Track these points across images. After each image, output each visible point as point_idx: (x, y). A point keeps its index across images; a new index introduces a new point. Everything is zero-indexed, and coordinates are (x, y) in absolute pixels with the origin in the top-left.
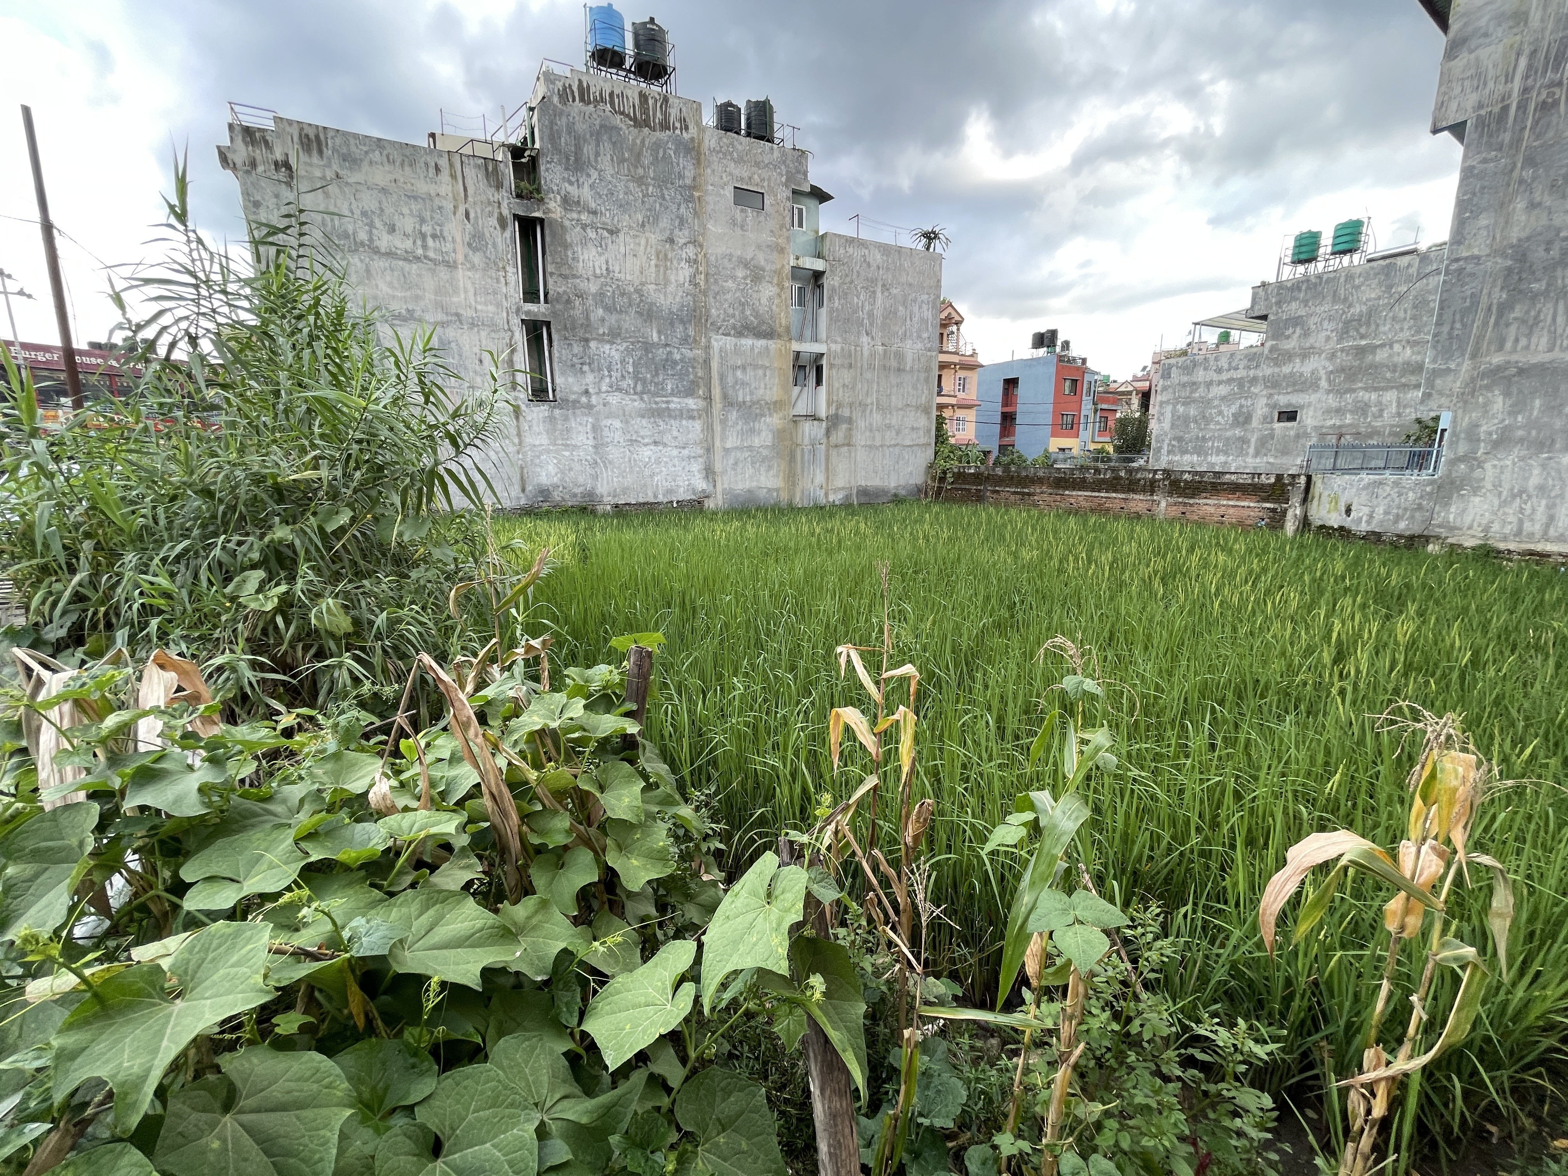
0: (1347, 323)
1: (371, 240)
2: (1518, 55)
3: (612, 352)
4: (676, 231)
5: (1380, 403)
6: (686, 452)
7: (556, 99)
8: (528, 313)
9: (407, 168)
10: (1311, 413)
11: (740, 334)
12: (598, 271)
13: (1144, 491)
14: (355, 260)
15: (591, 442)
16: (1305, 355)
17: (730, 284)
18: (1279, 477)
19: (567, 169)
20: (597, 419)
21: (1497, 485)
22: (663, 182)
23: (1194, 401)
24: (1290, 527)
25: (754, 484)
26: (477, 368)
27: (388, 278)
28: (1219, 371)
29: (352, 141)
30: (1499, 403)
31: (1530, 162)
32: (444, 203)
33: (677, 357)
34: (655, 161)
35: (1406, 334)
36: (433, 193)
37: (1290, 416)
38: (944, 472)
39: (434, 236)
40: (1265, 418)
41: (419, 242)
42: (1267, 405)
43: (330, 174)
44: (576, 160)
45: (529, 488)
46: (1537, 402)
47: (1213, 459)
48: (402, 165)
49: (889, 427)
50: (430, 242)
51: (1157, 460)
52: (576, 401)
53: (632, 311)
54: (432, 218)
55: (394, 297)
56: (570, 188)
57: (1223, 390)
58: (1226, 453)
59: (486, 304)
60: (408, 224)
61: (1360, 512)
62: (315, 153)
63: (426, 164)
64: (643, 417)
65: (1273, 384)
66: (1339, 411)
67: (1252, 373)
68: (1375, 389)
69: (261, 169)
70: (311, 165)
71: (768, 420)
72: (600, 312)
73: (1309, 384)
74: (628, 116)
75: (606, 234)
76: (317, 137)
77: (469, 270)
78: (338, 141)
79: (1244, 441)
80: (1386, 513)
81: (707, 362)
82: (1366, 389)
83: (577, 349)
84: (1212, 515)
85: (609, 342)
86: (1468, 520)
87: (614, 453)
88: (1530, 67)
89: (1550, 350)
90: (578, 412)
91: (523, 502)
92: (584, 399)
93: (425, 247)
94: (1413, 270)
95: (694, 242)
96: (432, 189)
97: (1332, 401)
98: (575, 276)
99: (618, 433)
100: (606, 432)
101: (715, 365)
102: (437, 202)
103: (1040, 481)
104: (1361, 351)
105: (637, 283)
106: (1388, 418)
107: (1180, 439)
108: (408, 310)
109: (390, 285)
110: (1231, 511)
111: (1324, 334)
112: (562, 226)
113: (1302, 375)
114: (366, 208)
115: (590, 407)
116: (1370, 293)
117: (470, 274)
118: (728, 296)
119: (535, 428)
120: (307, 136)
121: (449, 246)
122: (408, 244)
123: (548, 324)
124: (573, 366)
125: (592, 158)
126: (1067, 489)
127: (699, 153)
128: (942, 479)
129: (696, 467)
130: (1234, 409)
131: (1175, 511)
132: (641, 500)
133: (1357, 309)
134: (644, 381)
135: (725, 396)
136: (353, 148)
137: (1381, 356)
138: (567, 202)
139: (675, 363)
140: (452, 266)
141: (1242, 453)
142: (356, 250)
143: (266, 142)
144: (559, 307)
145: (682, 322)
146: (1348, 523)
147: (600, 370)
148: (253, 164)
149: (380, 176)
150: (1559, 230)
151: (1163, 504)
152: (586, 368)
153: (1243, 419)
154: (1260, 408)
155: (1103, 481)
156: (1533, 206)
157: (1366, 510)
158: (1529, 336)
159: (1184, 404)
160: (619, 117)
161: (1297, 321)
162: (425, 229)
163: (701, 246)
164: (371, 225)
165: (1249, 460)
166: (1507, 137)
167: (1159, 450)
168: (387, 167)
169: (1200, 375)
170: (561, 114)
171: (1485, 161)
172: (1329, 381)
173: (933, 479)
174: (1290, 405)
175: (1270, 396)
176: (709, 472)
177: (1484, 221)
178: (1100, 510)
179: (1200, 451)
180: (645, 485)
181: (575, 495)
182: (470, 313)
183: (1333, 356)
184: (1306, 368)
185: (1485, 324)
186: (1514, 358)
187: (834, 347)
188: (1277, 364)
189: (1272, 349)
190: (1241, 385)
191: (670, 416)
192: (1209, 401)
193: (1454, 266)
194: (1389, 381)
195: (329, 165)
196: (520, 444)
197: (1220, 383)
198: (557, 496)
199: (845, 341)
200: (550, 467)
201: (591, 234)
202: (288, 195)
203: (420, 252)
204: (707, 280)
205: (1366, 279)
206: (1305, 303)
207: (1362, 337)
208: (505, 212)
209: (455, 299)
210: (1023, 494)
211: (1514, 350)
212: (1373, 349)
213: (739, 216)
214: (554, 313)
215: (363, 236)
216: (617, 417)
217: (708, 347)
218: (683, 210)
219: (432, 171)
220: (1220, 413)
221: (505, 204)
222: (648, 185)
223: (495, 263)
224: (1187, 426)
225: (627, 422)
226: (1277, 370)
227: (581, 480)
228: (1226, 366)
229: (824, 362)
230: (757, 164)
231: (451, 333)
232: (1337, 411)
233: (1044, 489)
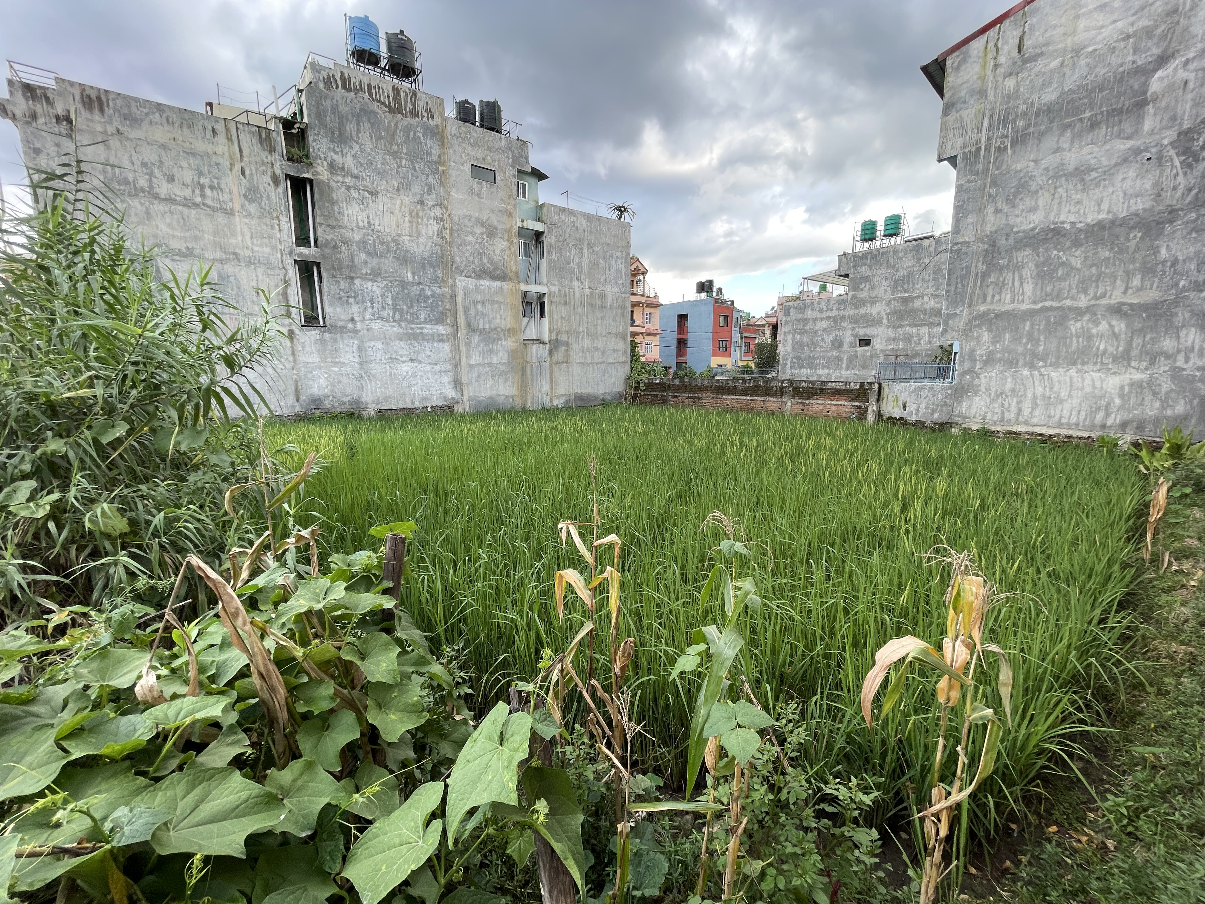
0: (896, 281)
1: (151, 187)
2: (983, 117)
3: (375, 288)
4: (426, 196)
5: (918, 335)
6: (438, 368)
7: (321, 85)
8: (299, 255)
9: (186, 130)
10: (879, 341)
11: (479, 277)
12: (361, 224)
13: (776, 395)
14: (135, 203)
15: (357, 360)
16: (873, 301)
17: (470, 238)
19: (332, 141)
20: (362, 342)
21: (988, 389)
22: (414, 157)
23: (806, 332)
24: (871, 418)
25: (494, 392)
26: (255, 298)
27: (168, 220)
28: (821, 311)
29: (133, 104)
30: (986, 336)
31: (994, 184)
32: (221, 161)
33: (429, 293)
34: (407, 140)
35: (930, 290)
36: (210, 152)
37: (866, 342)
38: (638, 383)
39: (212, 187)
40: (851, 343)
41: (197, 192)
42: (852, 335)
43: (110, 129)
44: (340, 134)
45: (303, 398)
46: (1007, 336)
47: (820, 372)
48: (181, 126)
49: (596, 349)
50: (208, 192)
51: (784, 373)
52: (342, 327)
53: (391, 256)
54: (210, 172)
55: (174, 236)
56: (335, 157)
57: (824, 324)
58: (828, 368)
59: (261, 246)
60: (188, 176)
61: (911, 407)
62: (96, 110)
63: (204, 128)
64: (401, 339)
65: (855, 321)
66: (895, 340)
67: (841, 313)
68: (916, 326)
69: (41, 121)
70: (92, 121)
71: (504, 343)
72: (363, 256)
73: (875, 322)
74: (383, 103)
75: (367, 194)
76: (99, 98)
77: (245, 217)
78: (119, 102)
79: (839, 359)
80: (926, 408)
81: (453, 298)
82: (910, 325)
83: (343, 285)
84: (821, 411)
85: (371, 280)
86: (973, 412)
87: (377, 368)
88: (990, 124)
89: (1012, 302)
90: (345, 335)
91: (298, 409)
92: (350, 326)
93: (203, 195)
94: (932, 249)
95: (440, 205)
96: (210, 149)
97: (891, 333)
98: (340, 227)
99: (381, 352)
100: (370, 352)
101: (460, 299)
102: (214, 159)
103: (705, 389)
104: (905, 300)
105: (394, 234)
106: (924, 345)
107: (798, 358)
108: (187, 248)
109: (170, 225)
110: (833, 408)
111: (883, 288)
112: (329, 187)
113: (871, 315)
114: (146, 160)
115: (355, 331)
116: (908, 262)
117: (246, 220)
118: (469, 248)
119: (308, 349)
120: (89, 97)
121: (226, 197)
122: (187, 193)
123: (318, 265)
124: (340, 298)
125: (354, 134)
126: (724, 394)
127: (443, 137)
128: (637, 388)
129: (446, 379)
130: (831, 337)
131: (797, 409)
132: (401, 406)
133: (902, 273)
134: (401, 312)
135: (469, 325)
136: (134, 110)
137: (917, 304)
138: (332, 167)
139: (427, 298)
140: (229, 213)
141: (838, 368)
142: (136, 195)
143: (47, 99)
144: (327, 251)
145: (432, 265)
146: (905, 415)
147: (363, 302)
148: (34, 116)
149: (160, 134)
150: (1012, 227)
151: (789, 404)
152: (351, 300)
153: (837, 344)
154: (848, 338)
155: (748, 388)
156: (997, 211)
157: (915, 406)
158: (1000, 293)
159: (799, 334)
160: (376, 104)
161: (866, 279)
162: (202, 181)
163: (446, 208)
164: (151, 174)
165: (843, 372)
166: (980, 167)
167: (785, 365)
168: (167, 128)
169: (809, 314)
170: (326, 97)
171: (969, 181)
172: (888, 320)
173: (631, 387)
174: (865, 335)
175: (853, 329)
176: (457, 383)
177: (970, 219)
178: (747, 409)
179: (811, 366)
180: (404, 394)
181: (344, 403)
182: (247, 253)
183: (889, 303)
184: (875, 310)
185: (975, 285)
186: (992, 307)
187: (553, 289)
188: (856, 308)
189: (853, 297)
190: (835, 321)
191: (423, 339)
192: (816, 332)
193: (955, 248)
194: (922, 320)
195: (110, 122)
196: (295, 361)
197: (822, 319)
198: (327, 404)
199: (561, 284)
200: (322, 381)
201: (354, 194)
202: (68, 146)
203: (198, 199)
204: (451, 235)
205: (906, 253)
206: (871, 267)
207: (906, 291)
208: (278, 172)
209: (233, 241)
210: (695, 398)
211: (992, 302)
212: (913, 299)
213: (475, 186)
214: (323, 256)
215: (143, 183)
216: (378, 339)
217: (454, 286)
218: (430, 179)
219: (209, 133)
220: (823, 340)
221: (277, 165)
222: (401, 159)
223: (270, 213)
224: (802, 349)
225: (387, 344)
226: (857, 311)
227: (348, 391)
228: (825, 308)
229: (546, 300)
230: (489, 149)
231: (229, 269)
232: (894, 339)
233: (709, 394)
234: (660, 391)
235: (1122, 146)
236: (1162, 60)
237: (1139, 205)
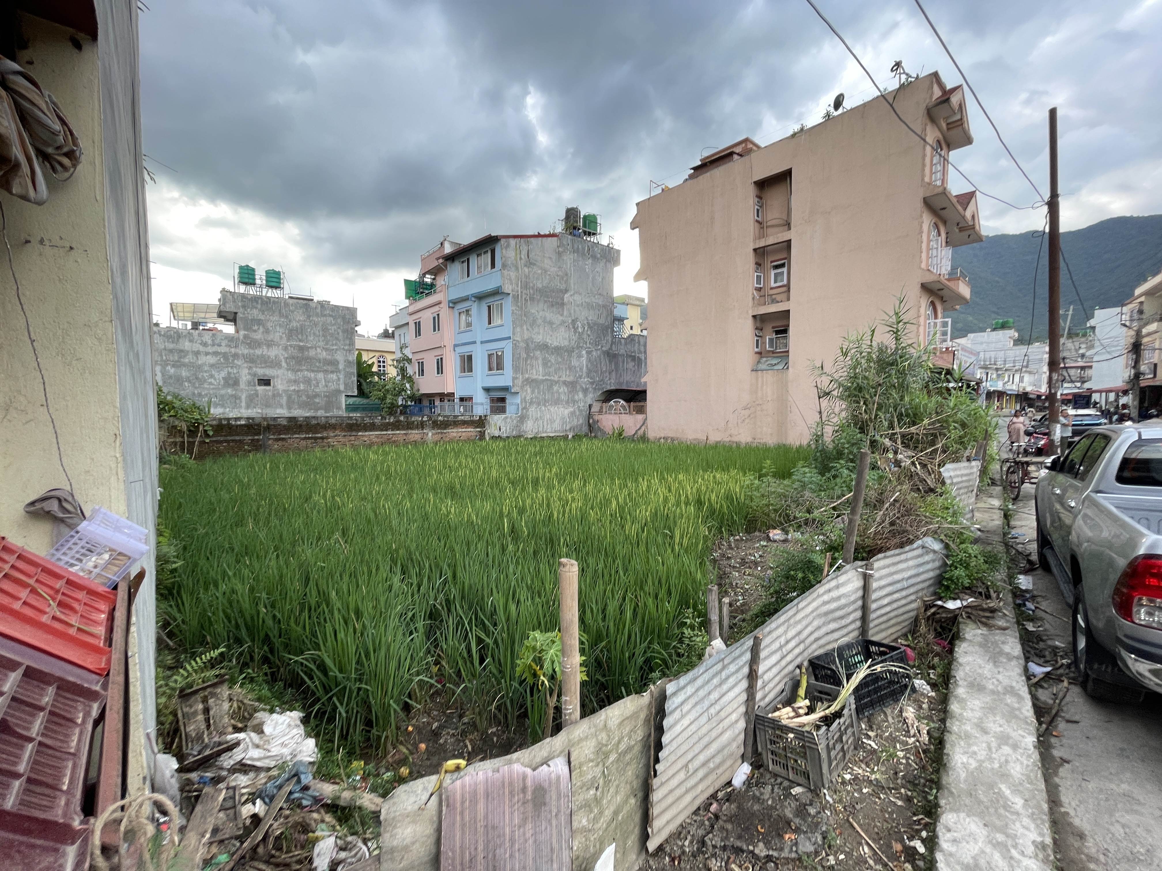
0: (291, 331)
5: (316, 379)
10: (279, 382)
13: (417, 428)
16: (270, 344)
18: (480, 417)
21: (532, 416)
23: (184, 365)
24: (487, 437)
28: (205, 344)
30: (529, 390)
37: (266, 382)
40: (249, 382)
42: (249, 374)
46: (536, 391)
57: (210, 359)
58: (223, 406)
61: (503, 429)
65: (251, 360)
67: (233, 350)
68: (313, 371)
73: (275, 364)
79: (236, 397)
80: (510, 429)
82: (307, 370)
84: (455, 437)
86: (528, 428)
89: (536, 375)
94: (319, 310)
97: (290, 375)
103: (333, 427)
104: (301, 349)
106: (321, 388)
110: (463, 434)
111: (278, 334)
113: (269, 357)
116: (299, 317)
126: (359, 431)
130: (223, 374)
133: (294, 324)
137: (312, 353)
141: (236, 405)
146: (500, 433)
150: (533, 339)
153: (232, 382)
154: (245, 375)
156: (527, 329)
158: (532, 370)
159: (173, 366)
161: (259, 322)
165: (243, 409)
171: (516, 310)
172: (287, 363)
174: (265, 375)
175: (250, 368)
183: (286, 349)
184: (273, 353)
188: (250, 347)
189: (246, 337)
190: (225, 358)
192: (200, 367)
193: (514, 342)
194: (318, 367)
197: (207, 354)
205: (296, 308)
206: (262, 312)
207: (300, 341)
212: (307, 348)
220: (212, 376)
224: (181, 384)
226: (252, 351)
228: (210, 342)
232: (295, 381)
233: (337, 432)
234: (247, 434)
235: (561, 318)
236: (567, 291)
237: (566, 343)
